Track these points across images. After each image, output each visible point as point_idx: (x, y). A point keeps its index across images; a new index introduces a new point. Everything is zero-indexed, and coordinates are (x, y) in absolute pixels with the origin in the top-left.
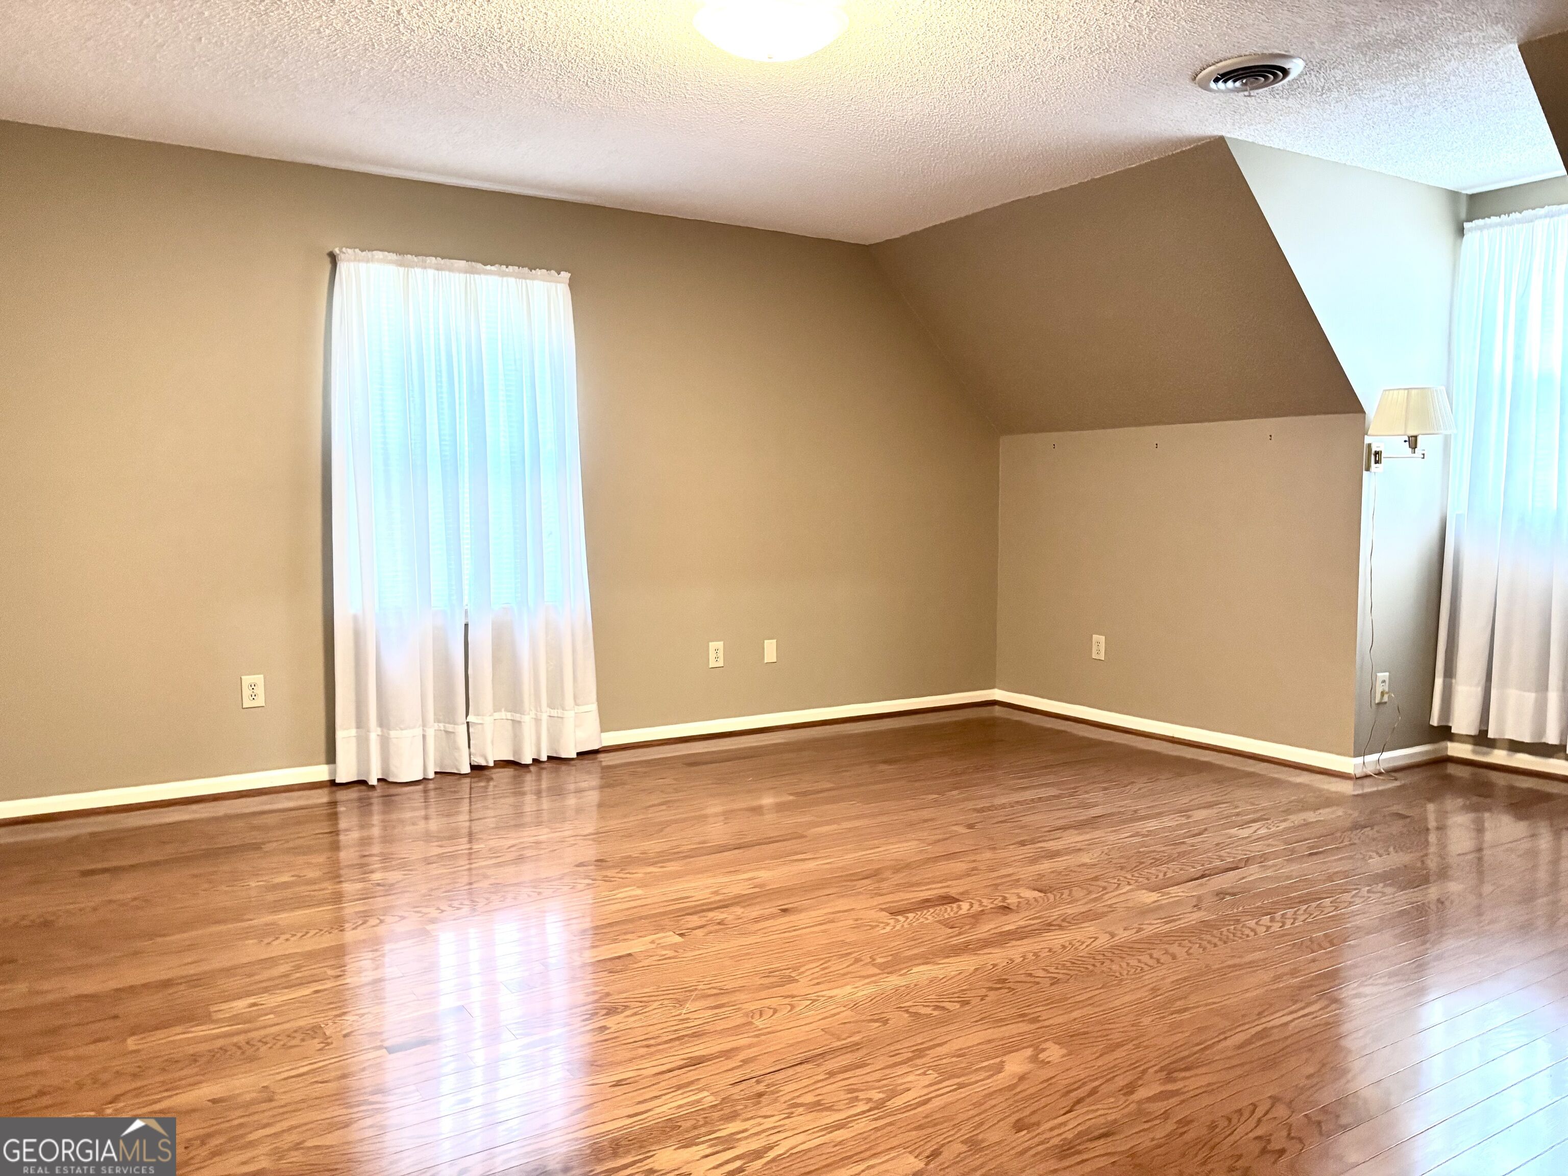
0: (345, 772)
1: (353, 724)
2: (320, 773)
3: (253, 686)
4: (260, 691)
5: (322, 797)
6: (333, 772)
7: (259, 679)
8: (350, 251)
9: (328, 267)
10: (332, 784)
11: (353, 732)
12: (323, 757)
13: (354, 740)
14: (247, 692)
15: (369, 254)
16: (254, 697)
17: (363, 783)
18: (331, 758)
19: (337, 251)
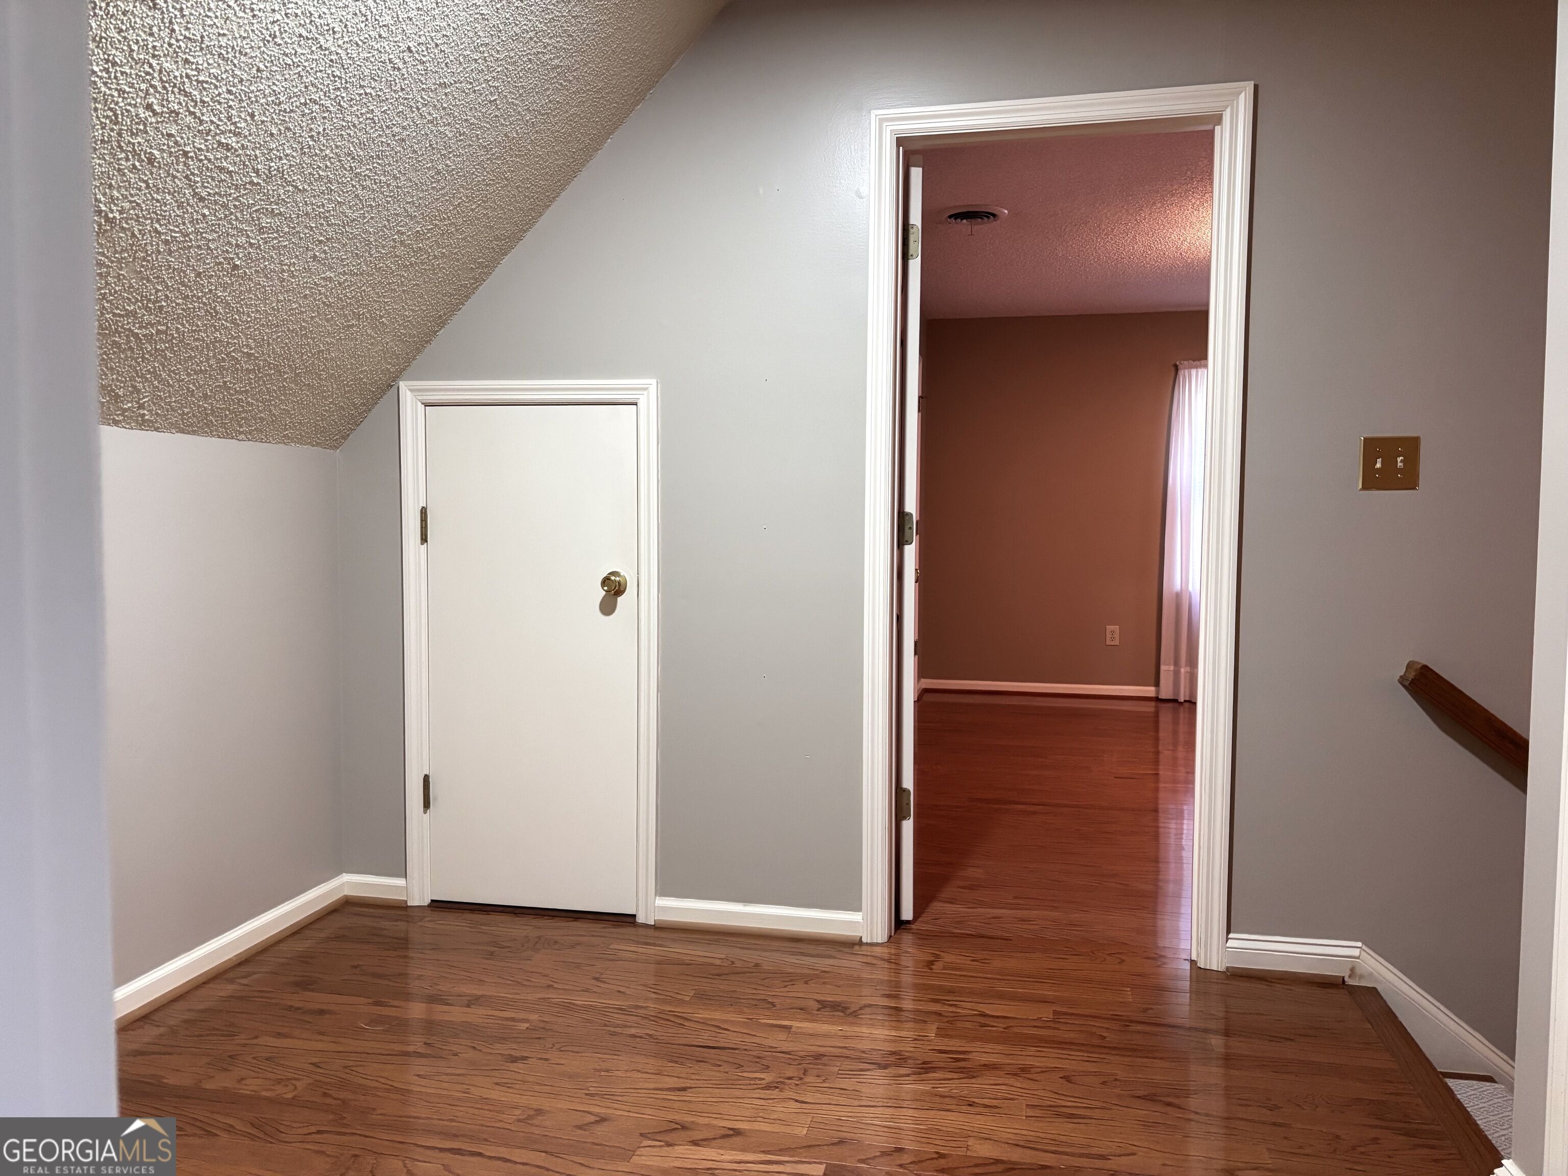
0: (1166, 692)
1: (1172, 662)
2: (1150, 691)
3: (1113, 632)
4: (1117, 636)
5: (1150, 708)
6: (1158, 692)
7: (1116, 628)
8: (1185, 362)
9: (1173, 373)
10: (1157, 699)
11: (1172, 668)
12: (1153, 680)
13: (1172, 673)
14: (1109, 636)
15: (1198, 363)
16: (1113, 639)
17: (1175, 701)
18: (1157, 684)
19: (1178, 363)
